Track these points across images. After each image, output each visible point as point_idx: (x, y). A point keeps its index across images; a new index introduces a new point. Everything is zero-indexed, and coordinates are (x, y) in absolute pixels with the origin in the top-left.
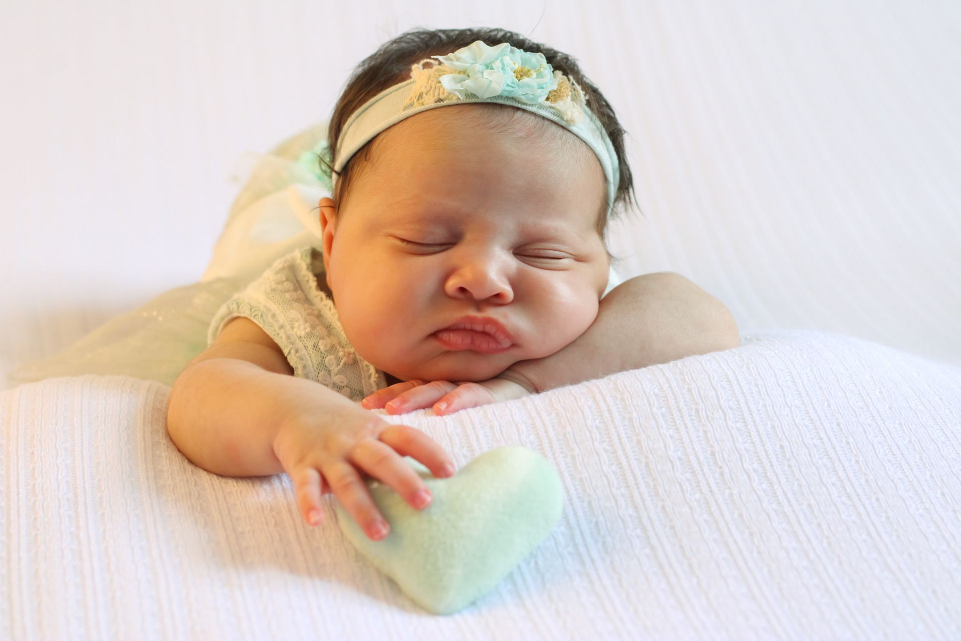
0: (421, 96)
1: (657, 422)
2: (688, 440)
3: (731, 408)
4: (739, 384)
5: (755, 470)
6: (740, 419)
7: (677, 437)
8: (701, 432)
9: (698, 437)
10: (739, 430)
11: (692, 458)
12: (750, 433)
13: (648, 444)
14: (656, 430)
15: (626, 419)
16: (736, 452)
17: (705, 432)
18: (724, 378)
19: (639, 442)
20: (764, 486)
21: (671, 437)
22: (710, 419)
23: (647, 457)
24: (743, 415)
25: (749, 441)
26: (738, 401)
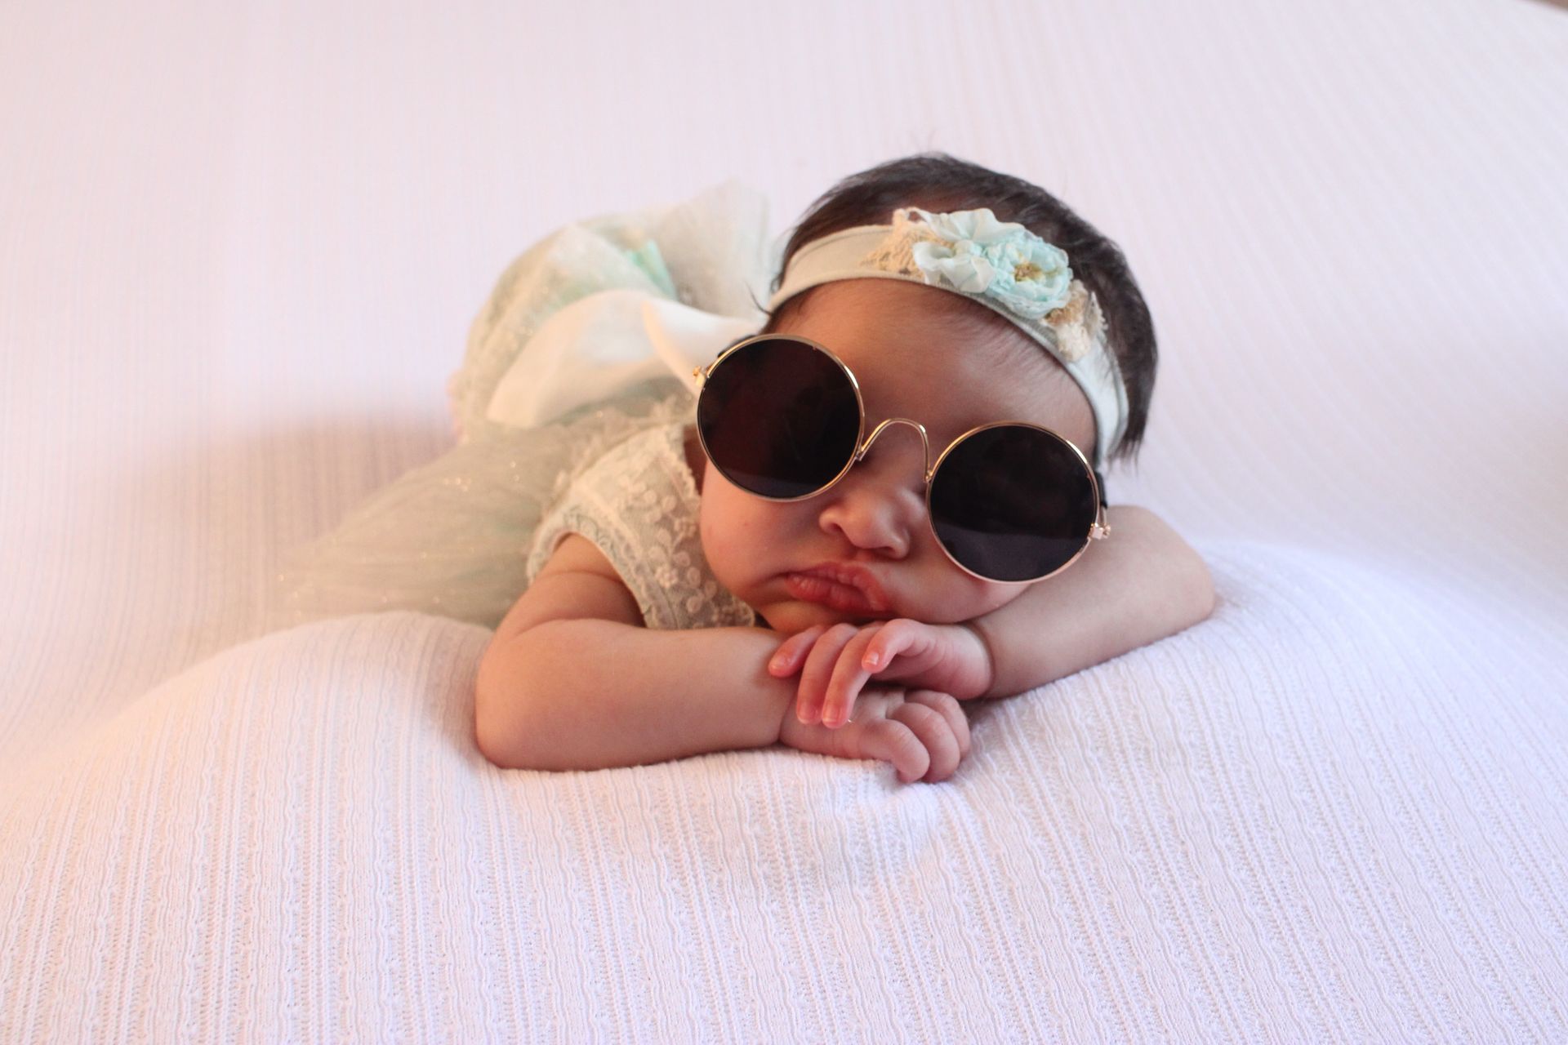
0: (886, 256)
1: (1092, 772)
2: (1137, 799)
3: (1192, 745)
4: (1203, 703)
5: (1229, 848)
6: (1205, 762)
7: (1121, 794)
8: (1154, 785)
9: (1150, 793)
10: (1203, 780)
11: (1144, 827)
12: (1218, 785)
13: (1083, 806)
14: (1092, 784)
15: (1050, 769)
16: (1202, 818)
17: (1159, 786)
18: (1183, 695)
19: (1070, 802)
20: (1243, 874)
21: (1114, 794)
22: (1165, 765)
23: (1082, 825)
24: (1208, 756)
25: (1218, 799)
26: (1202, 732)
